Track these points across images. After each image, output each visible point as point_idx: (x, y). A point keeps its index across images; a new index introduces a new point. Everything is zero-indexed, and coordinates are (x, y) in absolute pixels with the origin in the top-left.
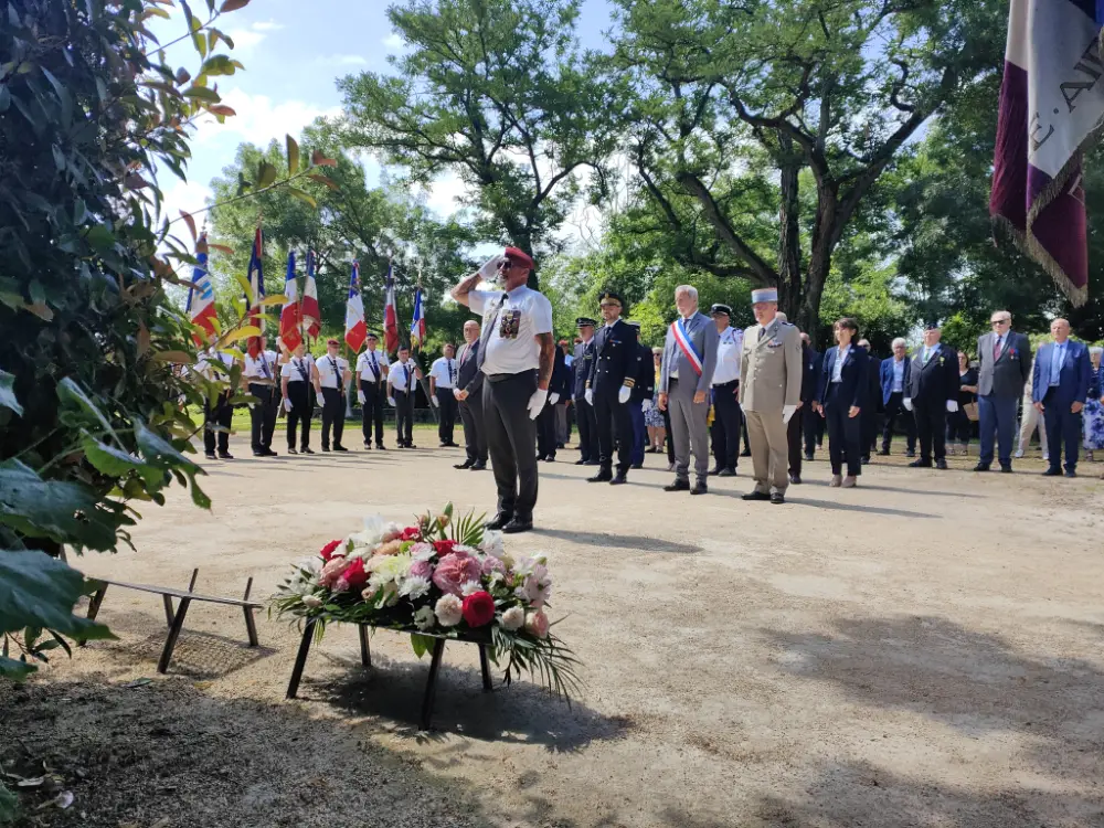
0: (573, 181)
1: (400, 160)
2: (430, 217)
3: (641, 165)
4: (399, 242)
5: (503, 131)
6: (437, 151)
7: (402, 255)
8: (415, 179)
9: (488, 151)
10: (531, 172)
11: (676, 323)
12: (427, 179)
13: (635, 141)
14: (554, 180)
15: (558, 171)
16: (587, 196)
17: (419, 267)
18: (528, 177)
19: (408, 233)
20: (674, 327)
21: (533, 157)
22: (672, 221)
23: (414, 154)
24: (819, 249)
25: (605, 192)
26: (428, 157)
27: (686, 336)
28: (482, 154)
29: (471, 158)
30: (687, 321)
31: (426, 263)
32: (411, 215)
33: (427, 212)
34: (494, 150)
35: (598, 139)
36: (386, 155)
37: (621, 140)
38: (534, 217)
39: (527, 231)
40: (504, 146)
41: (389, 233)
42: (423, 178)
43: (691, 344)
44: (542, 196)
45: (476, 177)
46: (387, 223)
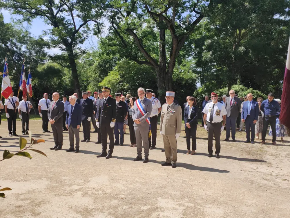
0: (87, 27)
1: (19, 13)
2: (31, 36)
3: (112, 22)
4: (19, 44)
5: (61, 6)
6: (33, 11)
7: (20, 49)
8: (25, 20)
9: (55, 13)
10: (72, 22)
11: (137, 100)
12: (30, 20)
13: (110, 14)
14: (81, 26)
15: (82, 23)
16: (93, 32)
17: (28, 54)
18: (71, 24)
19: (22, 41)
20: (136, 102)
21: (73, 17)
22: (124, 44)
23: (24, 11)
24: (172, 58)
25: (99, 31)
26: (30, 13)
27: (141, 106)
28: (53, 14)
29: (48, 15)
30: (141, 100)
31: (31, 54)
32: (23, 34)
33: (30, 34)
34: (57, 12)
35: (97, 12)
36: (12, 10)
37: (105, 13)
38: (74, 39)
39: (71, 44)
40: (61, 11)
41: (14, 41)
42: (28, 20)
43: (143, 110)
44: (76, 31)
45: (50, 22)
46: (14, 36)
